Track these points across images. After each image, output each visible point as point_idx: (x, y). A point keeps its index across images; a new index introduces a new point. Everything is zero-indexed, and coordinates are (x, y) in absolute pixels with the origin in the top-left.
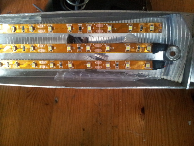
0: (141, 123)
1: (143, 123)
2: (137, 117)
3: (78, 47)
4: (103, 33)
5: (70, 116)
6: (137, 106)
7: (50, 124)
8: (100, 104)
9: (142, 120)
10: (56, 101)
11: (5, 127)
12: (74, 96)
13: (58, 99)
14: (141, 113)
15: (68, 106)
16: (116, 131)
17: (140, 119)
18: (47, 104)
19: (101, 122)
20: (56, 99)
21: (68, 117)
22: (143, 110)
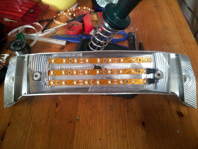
0: (143, 133)
1: (145, 133)
2: (140, 129)
3: (103, 71)
4: (118, 63)
5: (89, 130)
6: (139, 121)
7: (74, 137)
8: (111, 120)
9: (144, 130)
10: (77, 119)
11: (37, 140)
12: (92, 115)
13: (79, 117)
14: (142, 126)
15: (87, 123)
16: (125, 139)
17: (142, 130)
18: (71, 122)
19: (113, 133)
20: (78, 118)
21: (88, 131)
22: (143, 124)
